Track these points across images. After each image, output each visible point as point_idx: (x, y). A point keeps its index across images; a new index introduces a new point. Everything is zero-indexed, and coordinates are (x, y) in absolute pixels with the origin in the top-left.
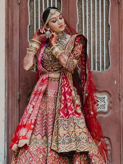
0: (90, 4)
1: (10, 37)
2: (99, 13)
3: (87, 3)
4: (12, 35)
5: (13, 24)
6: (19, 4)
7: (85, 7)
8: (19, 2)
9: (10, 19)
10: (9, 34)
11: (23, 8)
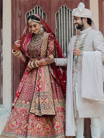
0: (64, 16)
1: (14, 37)
2: (69, 22)
3: (62, 16)
4: (16, 35)
5: (16, 29)
6: (20, 16)
7: (61, 18)
8: (20, 15)
9: (14, 26)
10: (14, 35)
11: (22, 19)
